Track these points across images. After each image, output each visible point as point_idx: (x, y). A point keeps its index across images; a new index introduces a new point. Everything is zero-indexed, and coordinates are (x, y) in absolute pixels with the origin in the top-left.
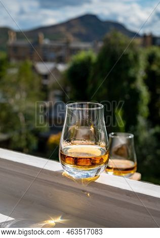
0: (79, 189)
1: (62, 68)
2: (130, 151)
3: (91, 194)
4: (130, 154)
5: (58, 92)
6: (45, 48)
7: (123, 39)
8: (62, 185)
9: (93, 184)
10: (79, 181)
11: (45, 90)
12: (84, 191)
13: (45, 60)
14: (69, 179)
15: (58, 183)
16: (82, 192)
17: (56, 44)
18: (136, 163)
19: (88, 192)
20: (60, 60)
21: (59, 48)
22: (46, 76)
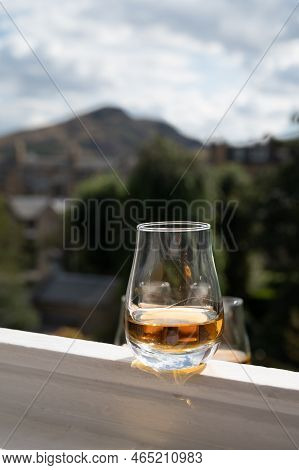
0: (166, 394)
1: (61, 206)
2: (236, 332)
3: (193, 399)
4: (237, 338)
5: (55, 253)
6: (29, 170)
7: (174, 150)
8: (131, 387)
9: (197, 379)
10: (167, 375)
11: (30, 249)
12: (177, 396)
13: (28, 191)
14: (147, 373)
15: (121, 384)
16: (173, 398)
17: (49, 162)
18: (249, 354)
19: (186, 397)
20: (58, 192)
21: (55, 170)
22: (31, 223)
